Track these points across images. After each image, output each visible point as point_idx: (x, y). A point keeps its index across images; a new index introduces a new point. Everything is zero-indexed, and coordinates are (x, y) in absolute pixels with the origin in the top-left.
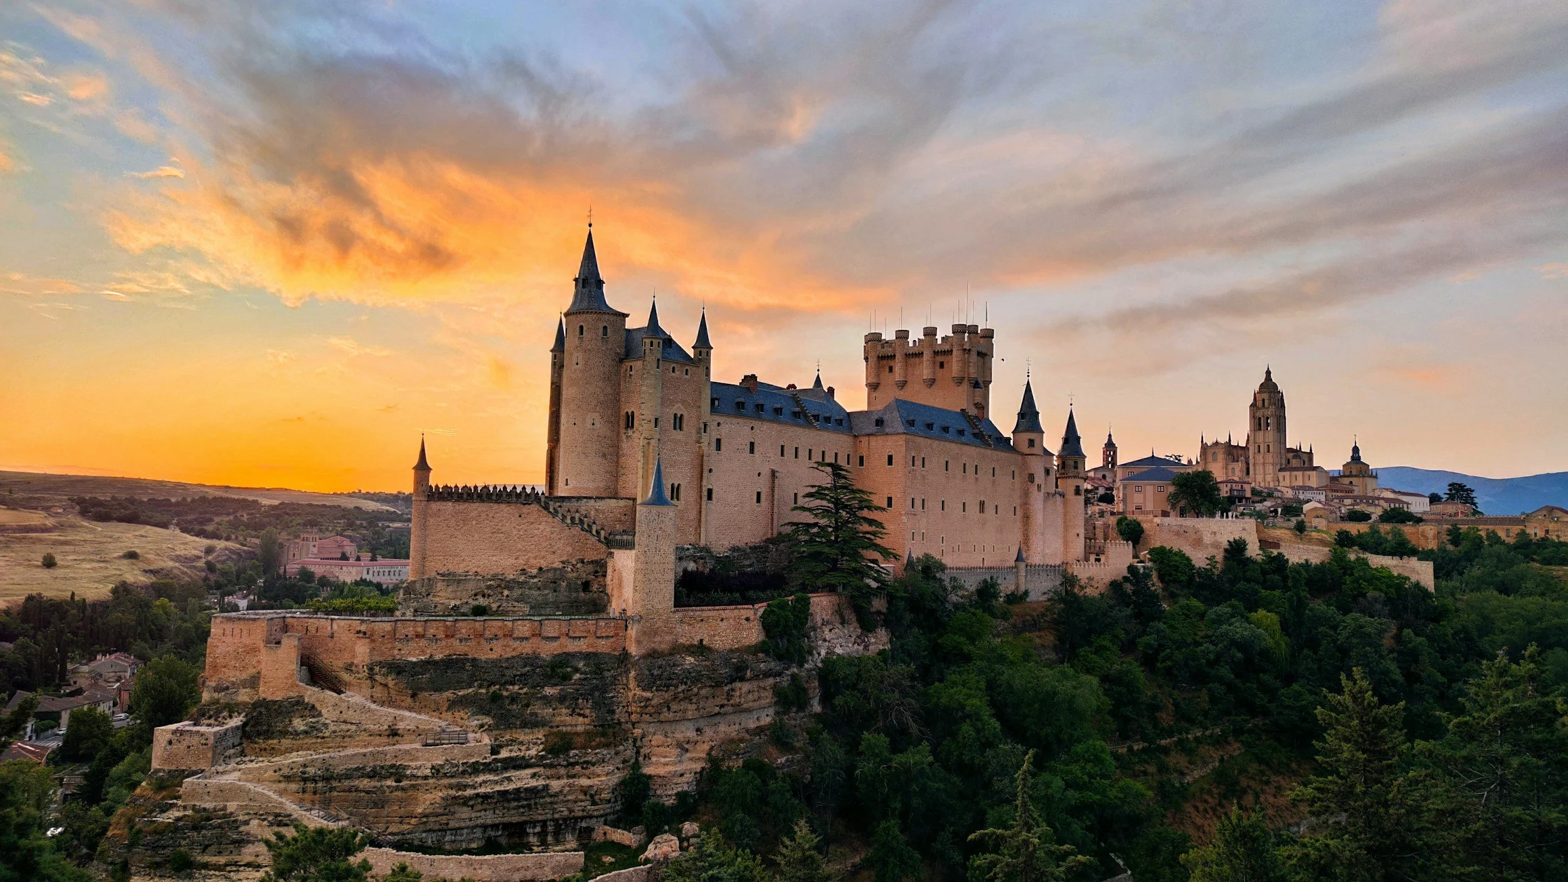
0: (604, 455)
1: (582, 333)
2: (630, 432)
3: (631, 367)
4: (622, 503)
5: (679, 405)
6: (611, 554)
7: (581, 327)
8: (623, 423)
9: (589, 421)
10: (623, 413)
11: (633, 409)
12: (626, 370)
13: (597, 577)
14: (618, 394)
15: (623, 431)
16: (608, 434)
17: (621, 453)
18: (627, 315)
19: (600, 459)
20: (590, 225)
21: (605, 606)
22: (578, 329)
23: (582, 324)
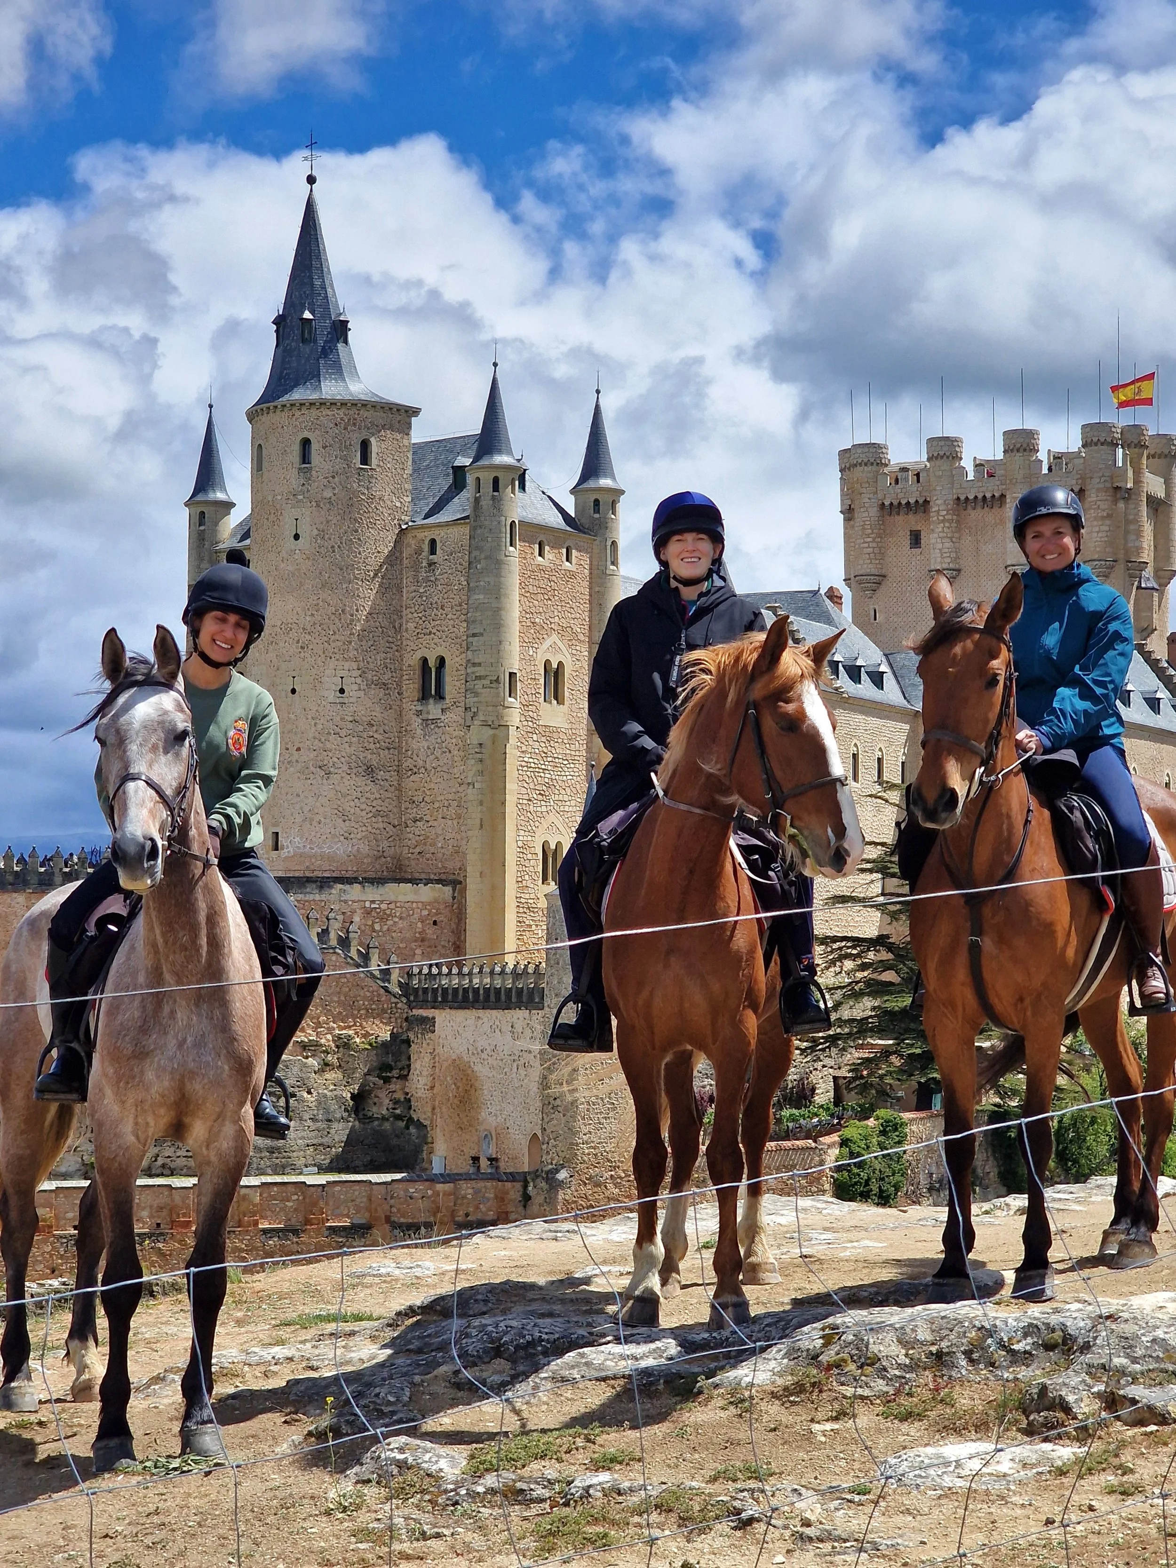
0: (370, 771)
1: (305, 458)
2: (433, 709)
3: (433, 542)
4: (426, 893)
5: (554, 637)
6: (428, 1024)
7: (306, 443)
8: (411, 688)
9: (331, 684)
10: (413, 660)
11: (441, 651)
12: (419, 552)
13: (387, 1080)
14: (398, 612)
15: (411, 706)
16: (377, 713)
17: (408, 763)
18: (416, 412)
19: (360, 781)
20: (311, 180)
21: (418, 1151)
22: (296, 448)
23: (306, 434)
